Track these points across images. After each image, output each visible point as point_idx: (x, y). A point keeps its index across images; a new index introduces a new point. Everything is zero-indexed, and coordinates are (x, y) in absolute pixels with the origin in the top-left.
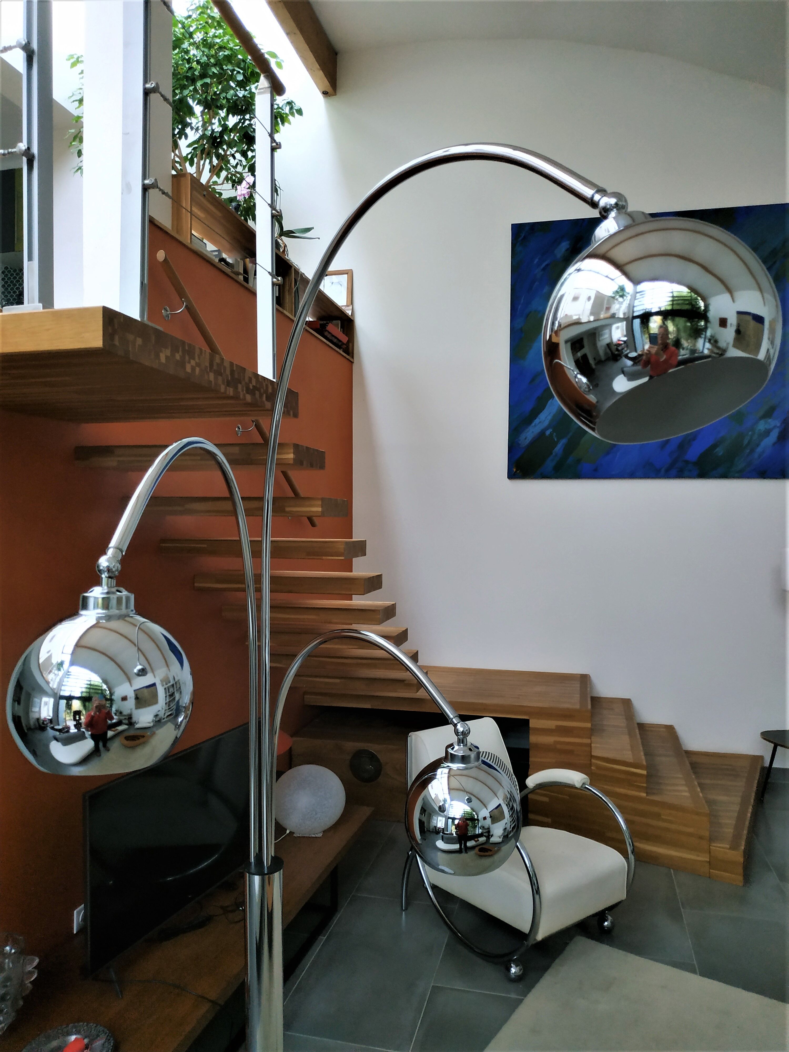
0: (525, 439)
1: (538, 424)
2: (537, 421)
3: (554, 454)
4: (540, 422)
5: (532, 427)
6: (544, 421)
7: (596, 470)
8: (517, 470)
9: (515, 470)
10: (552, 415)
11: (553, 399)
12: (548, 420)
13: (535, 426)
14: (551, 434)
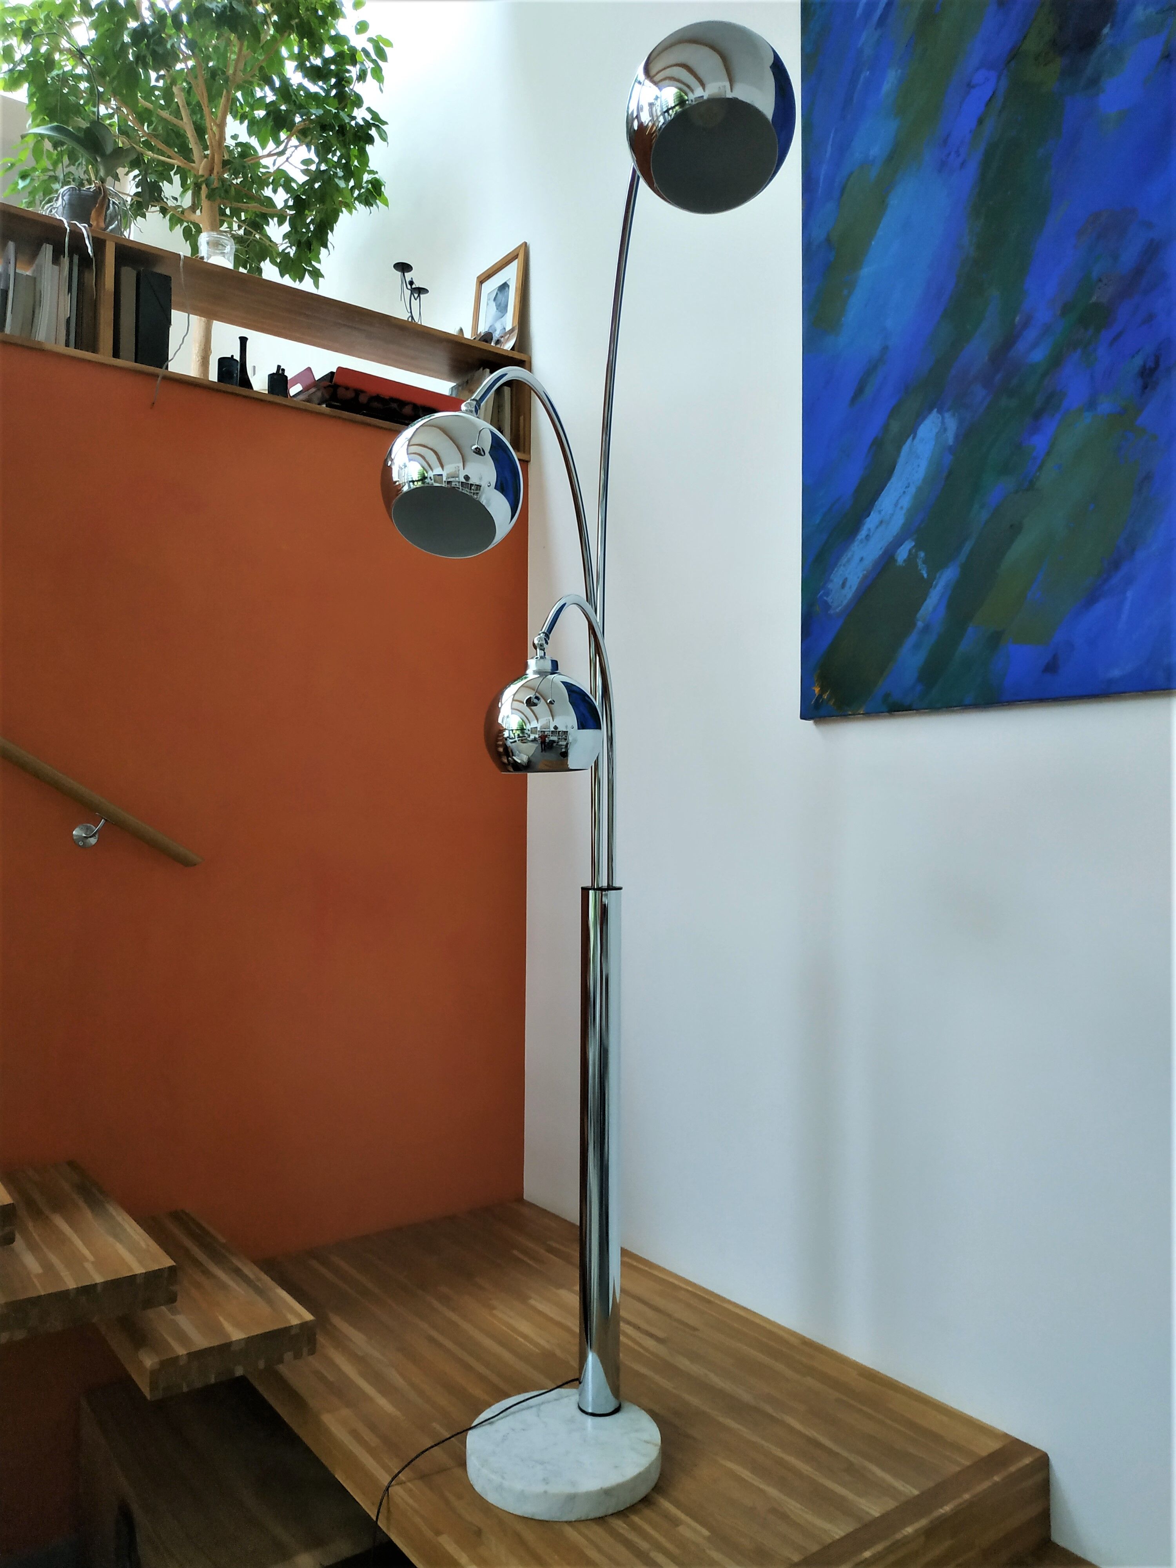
0: (843, 585)
1: (877, 527)
2: (871, 522)
3: (920, 624)
4: (881, 522)
5: (861, 541)
6: (892, 515)
7: (1051, 668)
8: (822, 691)
9: (817, 690)
10: (912, 490)
11: (914, 438)
12: (904, 511)
13: (868, 537)
14: (911, 558)
